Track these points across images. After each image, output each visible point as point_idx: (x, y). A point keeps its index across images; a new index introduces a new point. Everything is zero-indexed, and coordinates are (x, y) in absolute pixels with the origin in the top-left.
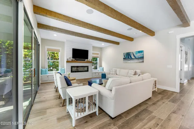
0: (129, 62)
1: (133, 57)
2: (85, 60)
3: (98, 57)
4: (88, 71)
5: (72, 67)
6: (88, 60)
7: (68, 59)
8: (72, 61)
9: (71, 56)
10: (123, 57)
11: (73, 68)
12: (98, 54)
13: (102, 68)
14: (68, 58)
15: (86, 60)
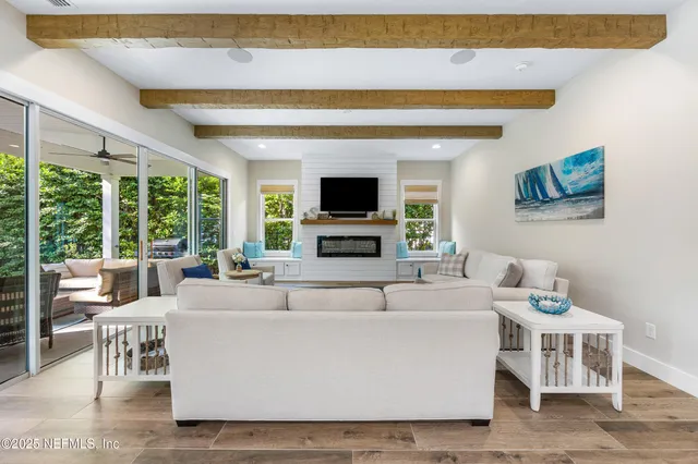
0: (537, 215)
1: (552, 192)
2: (365, 216)
3: (436, 201)
4: (378, 254)
5: (320, 239)
6: (379, 213)
7: (305, 214)
8: (320, 221)
9: (318, 203)
10: (513, 194)
11: (324, 243)
12: (433, 189)
13: (450, 244)
14: (307, 210)
15: (370, 214)
